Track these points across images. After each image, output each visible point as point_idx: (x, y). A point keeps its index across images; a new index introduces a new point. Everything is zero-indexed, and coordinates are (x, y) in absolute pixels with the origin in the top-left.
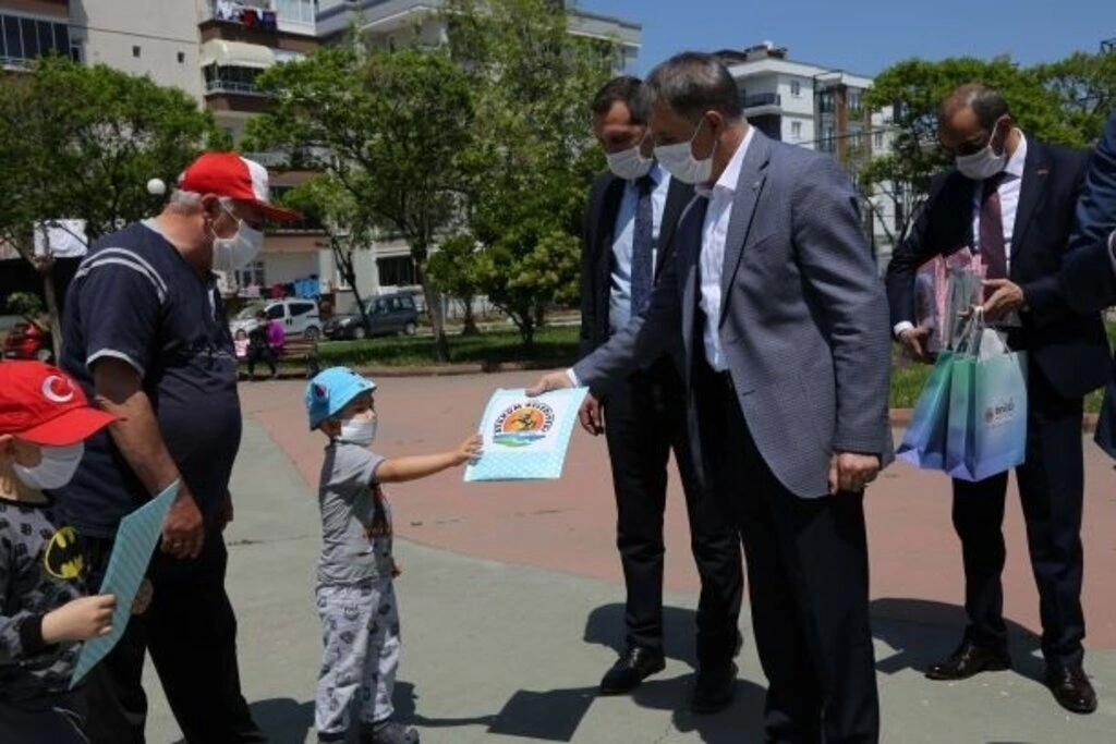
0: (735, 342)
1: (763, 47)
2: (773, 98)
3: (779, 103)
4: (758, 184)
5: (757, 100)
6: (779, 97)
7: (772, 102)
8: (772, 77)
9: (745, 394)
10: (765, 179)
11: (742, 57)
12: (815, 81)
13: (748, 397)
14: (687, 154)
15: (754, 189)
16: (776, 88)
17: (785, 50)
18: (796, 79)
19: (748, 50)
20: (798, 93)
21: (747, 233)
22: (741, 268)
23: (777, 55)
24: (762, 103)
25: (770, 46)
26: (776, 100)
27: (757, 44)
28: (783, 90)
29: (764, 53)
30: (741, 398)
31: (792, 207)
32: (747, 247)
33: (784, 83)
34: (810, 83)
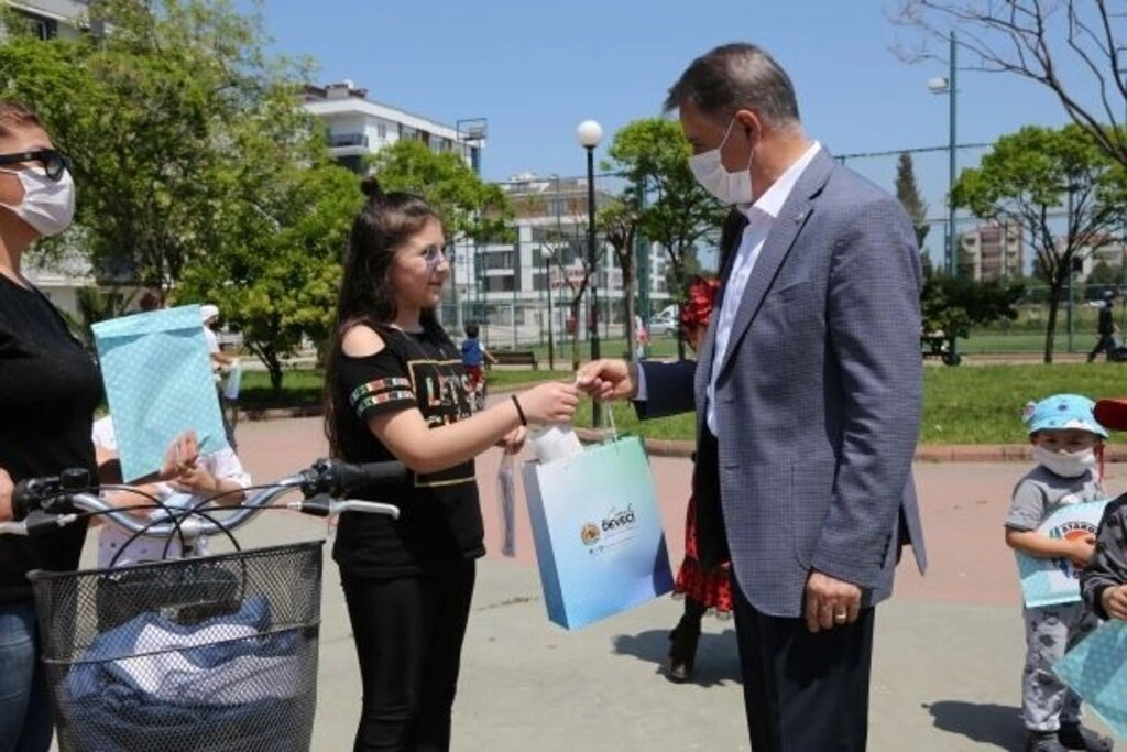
0: (732, 402)
1: (345, 86)
2: (359, 139)
3: (367, 145)
4: (802, 216)
5: (345, 140)
6: (367, 139)
7: (359, 143)
8: (358, 117)
9: (728, 468)
10: (811, 212)
11: (321, 94)
12: (400, 126)
13: (728, 472)
14: (715, 164)
15: (797, 222)
16: (363, 130)
17: (366, 91)
18: (382, 122)
19: (328, 87)
20: (384, 136)
21: (776, 275)
22: (759, 316)
23: (358, 94)
24: (348, 144)
25: (351, 86)
26: (364, 141)
27: (338, 83)
28: (370, 132)
29: (346, 93)
30: (722, 469)
31: (834, 254)
32: (773, 291)
33: (371, 124)
34: (396, 127)
